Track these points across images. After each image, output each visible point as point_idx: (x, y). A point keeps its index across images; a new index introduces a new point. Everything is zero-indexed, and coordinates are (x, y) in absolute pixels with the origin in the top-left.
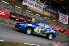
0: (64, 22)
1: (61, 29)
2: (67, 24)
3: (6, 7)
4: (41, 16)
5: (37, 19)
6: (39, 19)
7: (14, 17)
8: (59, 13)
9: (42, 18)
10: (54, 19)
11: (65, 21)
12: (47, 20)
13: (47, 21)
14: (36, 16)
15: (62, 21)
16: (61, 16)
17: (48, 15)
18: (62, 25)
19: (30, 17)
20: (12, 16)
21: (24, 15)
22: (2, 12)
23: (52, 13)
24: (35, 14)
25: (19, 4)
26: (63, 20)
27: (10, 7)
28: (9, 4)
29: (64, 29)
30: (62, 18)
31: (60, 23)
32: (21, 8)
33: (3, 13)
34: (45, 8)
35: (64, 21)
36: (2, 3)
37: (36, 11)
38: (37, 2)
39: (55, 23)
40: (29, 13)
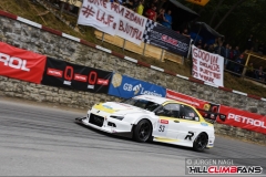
0: (211, 80)
1: (202, 105)
2: (222, 85)
3: (33, 40)
4: (139, 65)
5: (128, 74)
6: (132, 76)
7: (58, 73)
8: (193, 47)
9: (143, 70)
10: (180, 69)
11: (215, 75)
12: (158, 78)
13: (159, 81)
14: (125, 64)
15: (206, 78)
16: (199, 60)
17: (158, 57)
18: (207, 92)
19: (104, 69)
21: (87, 64)
22: (20, 61)
23: (171, 49)
24: (122, 59)
26: (206, 72)
27: (44, 39)
28: (43, 30)
29: (212, 105)
30: (204, 64)
31: (200, 83)
32: (79, 40)
33: (25, 62)
34: (149, 33)
35: (212, 77)
36: (18, 26)
37: (121, 45)
38: (125, 12)
39: (184, 85)
40: (104, 57)
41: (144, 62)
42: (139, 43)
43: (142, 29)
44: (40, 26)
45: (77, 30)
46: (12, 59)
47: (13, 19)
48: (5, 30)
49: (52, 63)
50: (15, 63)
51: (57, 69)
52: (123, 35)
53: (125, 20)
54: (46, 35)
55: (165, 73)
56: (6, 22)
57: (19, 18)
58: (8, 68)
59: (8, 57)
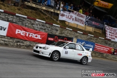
0: (114, 39)
1: (110, 49)
3: (42, 27)
4: (83, 34)
5: (79, 38)
6: (81, 39)
7: (52, 39)
8: (106, 25)
9: (85, 36)
10: (100, 35)
11: (116, 37)
13: (92, 40)
14: (78, 34)
15: (112, 38)
16: (108, 31)
17: (91, 31)
18: (113, 44)
19: (70, 36)
20: (49, 39)
21: (63, 35)
22: (38, 36)
23: (96, 27)
24: (77, 32)
25: (55, 20)
26: (112, 36)
27: (46, 27)
28: (46, 23)
29: (115, 49)
30: (111, 33)
31: (110, 40)
32: (59, 26)
33: (40, 36)
34: (87, 21)
35: (114, 37)
36: (37, 22)
37: (76, 27)
38: (77, 14)
39: (102, 41)
40: (69, 32)
41: (85, 33)
42: (83, 25)
43: (84, 20)
44: (45, 22)
45: (58, 22)
46: (35, 35)
47: (35, 20)
48: (32, 24)
49: (50, 36)
50: (36, 36)
51: (52, 38)
52: (77, 23)
53: (77, 17)
54: (47, 25)
55: (94, 37)
56: (32, 21)
57: (37, 20)
58: (34, 38)
59: (33, 34)
